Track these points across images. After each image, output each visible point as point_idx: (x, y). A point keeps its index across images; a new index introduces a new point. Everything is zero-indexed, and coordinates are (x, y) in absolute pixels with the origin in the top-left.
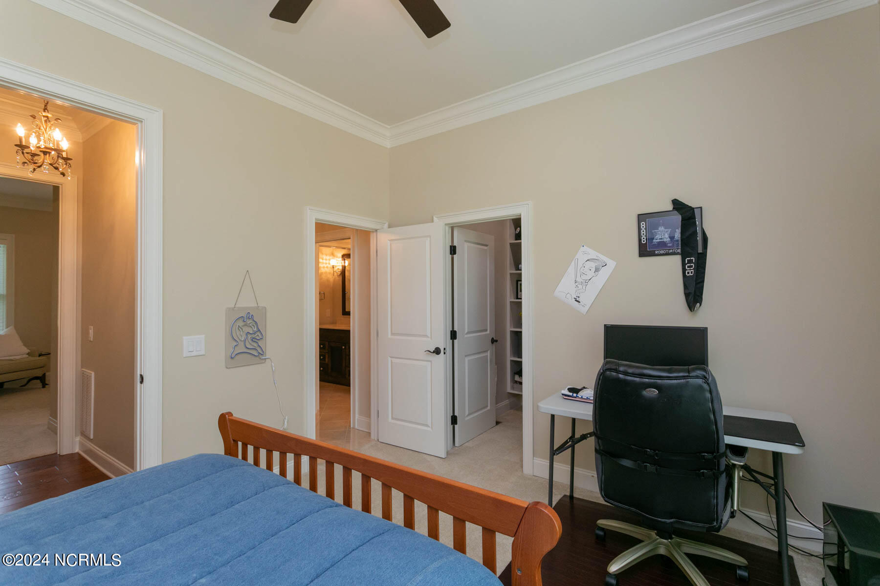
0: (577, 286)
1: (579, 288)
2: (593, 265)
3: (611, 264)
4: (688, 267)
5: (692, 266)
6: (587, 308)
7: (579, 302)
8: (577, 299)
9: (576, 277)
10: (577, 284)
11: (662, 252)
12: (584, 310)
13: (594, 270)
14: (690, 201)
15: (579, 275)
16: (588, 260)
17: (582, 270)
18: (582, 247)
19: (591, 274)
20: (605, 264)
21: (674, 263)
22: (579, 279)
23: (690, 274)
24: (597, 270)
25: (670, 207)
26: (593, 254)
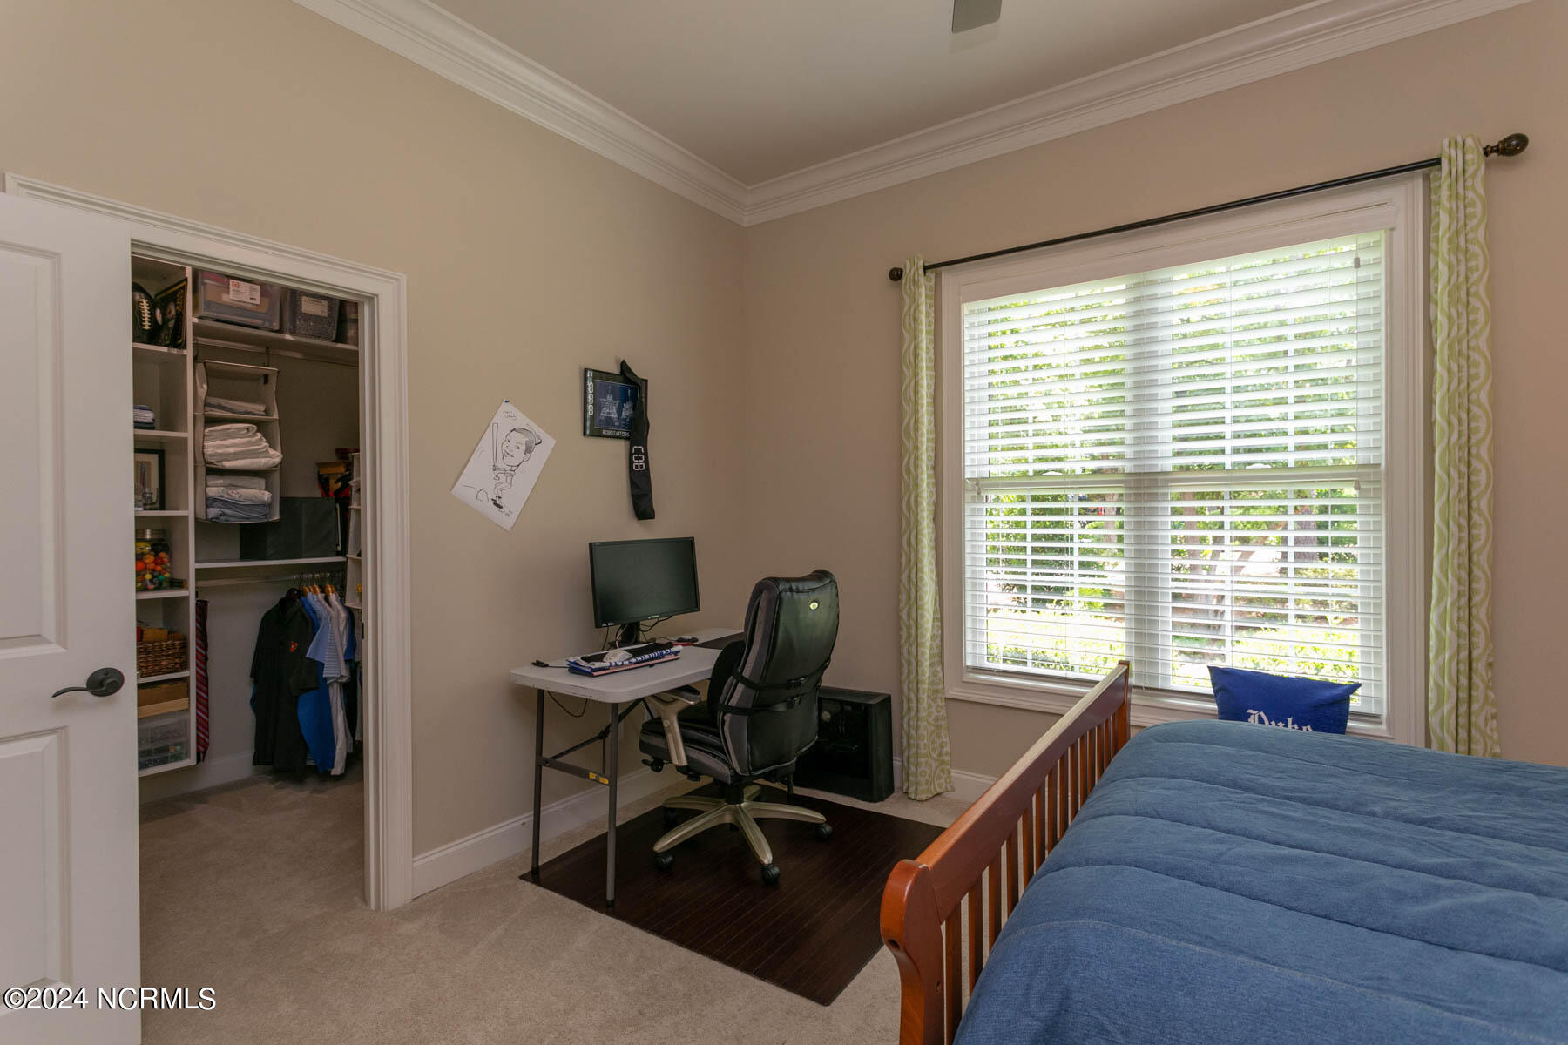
0: (497, 476)
1: (501, 480)
2: (521, 439)
3: (549, 443)
4: (636, 458)
5: (641, 458)
6: (514, 517)
7: (501, 507)
8: (498, 503)
9: (495, 458)
10: (497, 472)
11: (609, 433)
12: (507, 522)
13: (523, 448)
14: (639, 371)
15: (499, 456)
16: (514, 430)
17: (504, 446)
18: (504, 403)
19: (519, 455)
20: (539, 441)
21: (619, 448)
22: (500, 464)
23: (639, 469)
24: (528, 450)
25: (616, 370)
26: (522, 420)
